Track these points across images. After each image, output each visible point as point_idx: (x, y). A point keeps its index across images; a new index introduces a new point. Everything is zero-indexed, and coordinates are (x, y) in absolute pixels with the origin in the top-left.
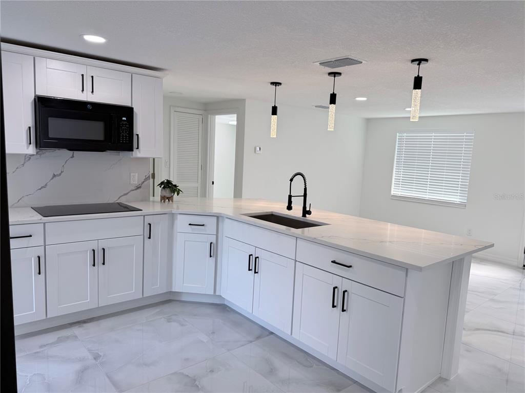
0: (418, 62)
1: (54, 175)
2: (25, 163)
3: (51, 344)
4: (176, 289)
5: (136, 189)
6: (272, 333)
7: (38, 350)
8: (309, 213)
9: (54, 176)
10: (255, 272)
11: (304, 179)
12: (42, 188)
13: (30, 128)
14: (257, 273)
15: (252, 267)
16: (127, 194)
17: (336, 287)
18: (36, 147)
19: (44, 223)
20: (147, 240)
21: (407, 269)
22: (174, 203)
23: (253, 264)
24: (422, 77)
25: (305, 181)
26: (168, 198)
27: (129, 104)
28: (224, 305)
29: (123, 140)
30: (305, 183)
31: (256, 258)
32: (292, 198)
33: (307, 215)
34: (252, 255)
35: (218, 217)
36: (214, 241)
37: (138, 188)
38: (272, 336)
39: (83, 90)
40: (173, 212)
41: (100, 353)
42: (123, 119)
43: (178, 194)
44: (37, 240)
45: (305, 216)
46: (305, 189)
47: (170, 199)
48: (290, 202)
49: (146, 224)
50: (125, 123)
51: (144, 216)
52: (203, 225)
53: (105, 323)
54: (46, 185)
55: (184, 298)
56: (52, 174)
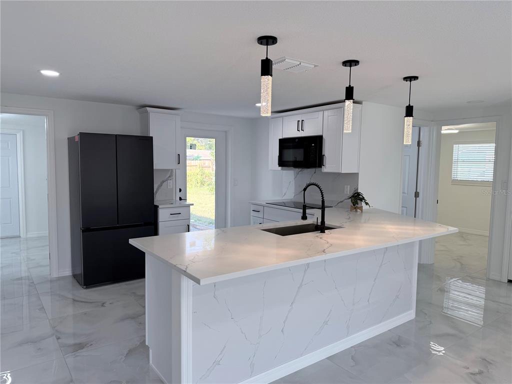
5: (349, 199)
13: (278, 156)
16: (342, 201)
19: (264, 207)
27: (321, 134)
39: (299, 130)
42: (313, 145)
50: (313, 148)
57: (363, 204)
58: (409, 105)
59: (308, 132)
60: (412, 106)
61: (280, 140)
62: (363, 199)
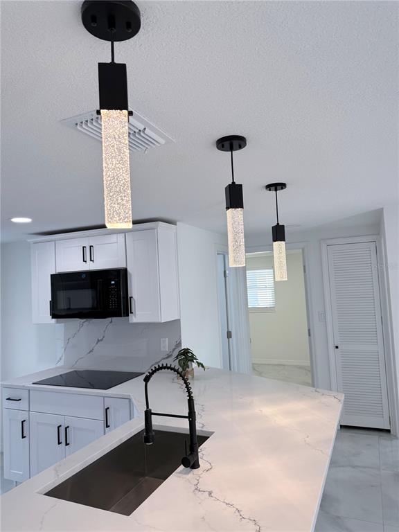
2: (80, 329)
5: (167, 358)
9: (98, 341)
12: (90, 352)
13: (50, 302)
19: (29, 391)
29: (112, 306)
37: (169, 356)
39: (86, 261)
42: (112, 283)
50: (113, 287)
51: (104, 397)
54: (93, 349)
57: (194, 365)
58: (278, 224)
59: (101, 263)
60: (283, 226)
61: (52, 276)
62: (193, 358)
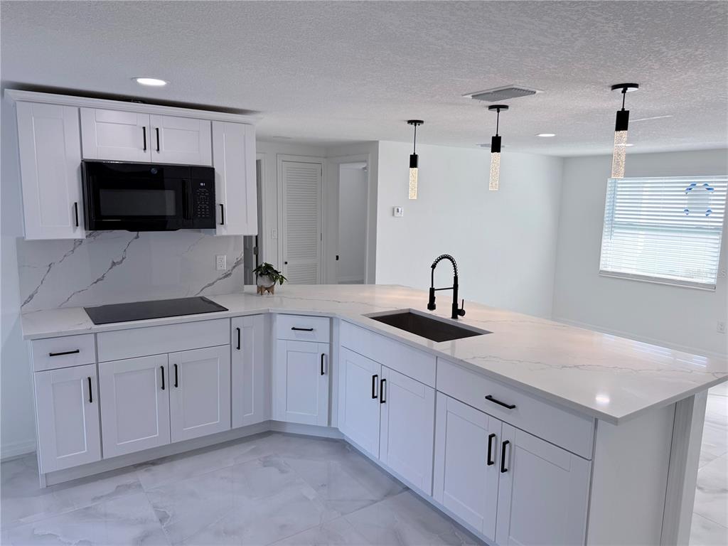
0: (622, 89)
1: (114, 262)
2: (74, 248)
3: (109, 495)
4: (276, 417)
5: (224, 277)
6: (407, 489)
7: (90, 505)
8: (462, 313)
9: (114, 264)
10: (382, 402)
11: (454, 264)
12: (98, 281)
13: (76, 204)
14: (384, 402)
15: (377, 393)
16: (213, 283)
17: (494, 435)
18: (86, 229)
19: (96, 334)
20: (235, 351)
21: (596, 420)
22: (275, 295)
23: (379, 390)
24: (628, 112)
25: (454, 266)
26: (266, 289)
27: (208, 164)
28: (344, 440)
29: (201, 215)
30: (455, 269)
31: (382, 381)
32: (435, 291)
33: (459, 316)
34: (376, 376)
35: (331, 319)
36: (327, 352)
37: (227, 275)
38: (406, 493)
39: (145, 149)
40: (270, 311)
41: (168, 512)
42: (202, 184)
43: (281, 283)
44: (87, 356)
45: (456, 318)
46: (456, 279)
47: (270, 289)
48: (432, 298)
49: (234, 328)
50: (203, 190)
51: (231, 318)
52: (311, 330)
53: (181, 466)
54: (103, 277)
55: (289, 430)
56: (111, 262)
